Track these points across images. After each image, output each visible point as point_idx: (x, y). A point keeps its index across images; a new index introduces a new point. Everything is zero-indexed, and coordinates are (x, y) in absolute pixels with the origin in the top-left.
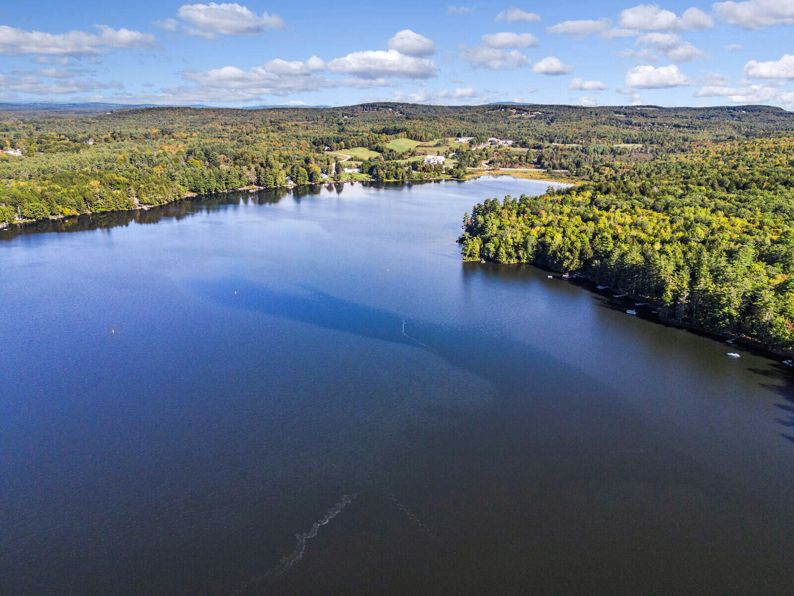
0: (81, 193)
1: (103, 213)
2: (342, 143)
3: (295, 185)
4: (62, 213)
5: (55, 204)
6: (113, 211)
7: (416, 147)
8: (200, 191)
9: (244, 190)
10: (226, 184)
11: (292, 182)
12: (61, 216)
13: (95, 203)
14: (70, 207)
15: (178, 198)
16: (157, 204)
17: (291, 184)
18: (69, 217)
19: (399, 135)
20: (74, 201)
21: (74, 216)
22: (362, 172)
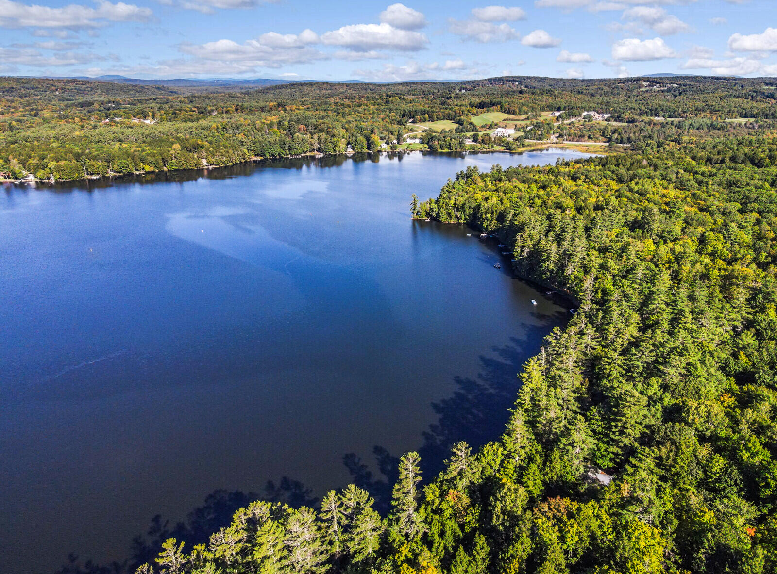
0: (161, 154)
1: (175, 170)
2: (427, 116)
3: (354, 152)
4: (143, 169)
5: (138, 162)
6: (184, 169)
7: (504, 120)
8: (265, 155)
9: (307, 156)
10: (290, 150)
11: (352, 150)
12: (143, 172)
13: (170, 162)
14: (150, 165)
15: (243, 161)
16: (223, 165)
17: (350, 152)
18: (148, 173)
19: (492, 109)
20: (153, 159)
21: (153, 172)
22: (422, 143)
